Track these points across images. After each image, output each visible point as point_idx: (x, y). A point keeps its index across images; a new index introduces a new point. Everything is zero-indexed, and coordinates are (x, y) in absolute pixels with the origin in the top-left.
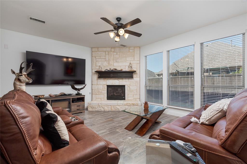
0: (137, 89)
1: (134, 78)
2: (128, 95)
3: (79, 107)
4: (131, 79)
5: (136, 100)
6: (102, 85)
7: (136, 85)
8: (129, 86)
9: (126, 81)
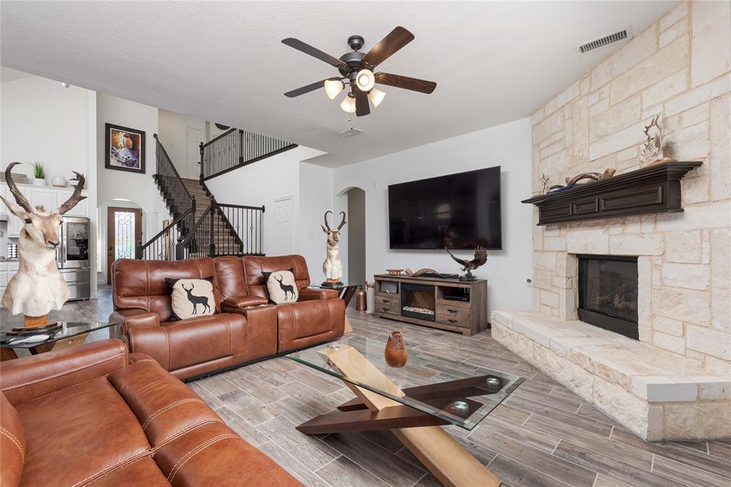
0: (708, 289)
1: (687, 210)
2: (653, 316)
3: (454, 314)
4: (670, 219)
5: (703, 365)
6: (555, 253)
7: (706, 261)
8: (659, 262)
9: (641, 235)
